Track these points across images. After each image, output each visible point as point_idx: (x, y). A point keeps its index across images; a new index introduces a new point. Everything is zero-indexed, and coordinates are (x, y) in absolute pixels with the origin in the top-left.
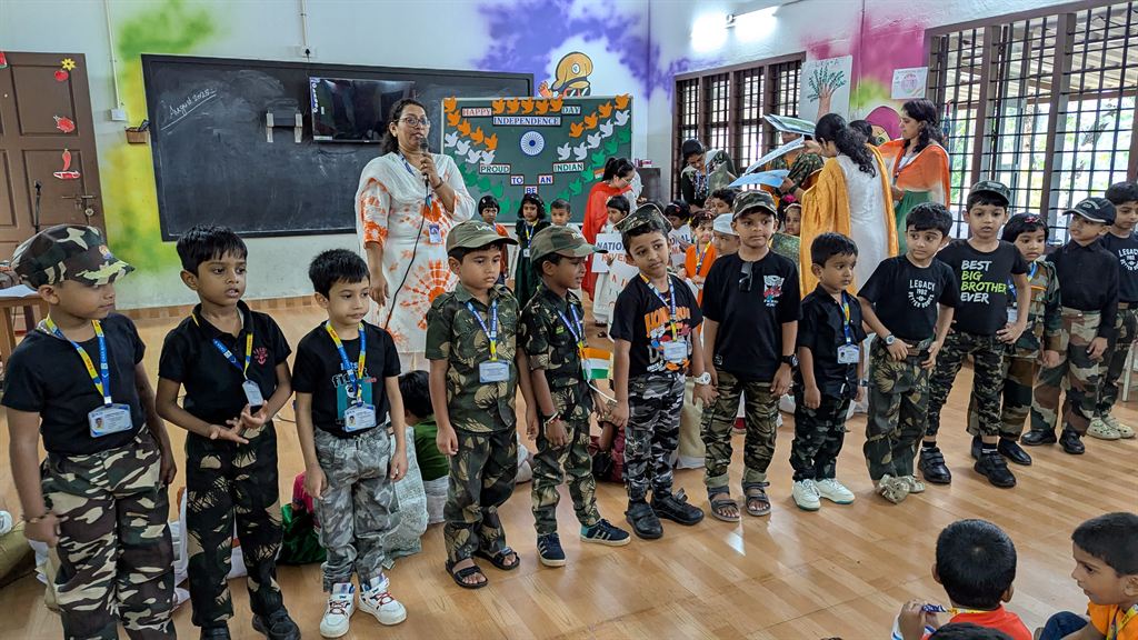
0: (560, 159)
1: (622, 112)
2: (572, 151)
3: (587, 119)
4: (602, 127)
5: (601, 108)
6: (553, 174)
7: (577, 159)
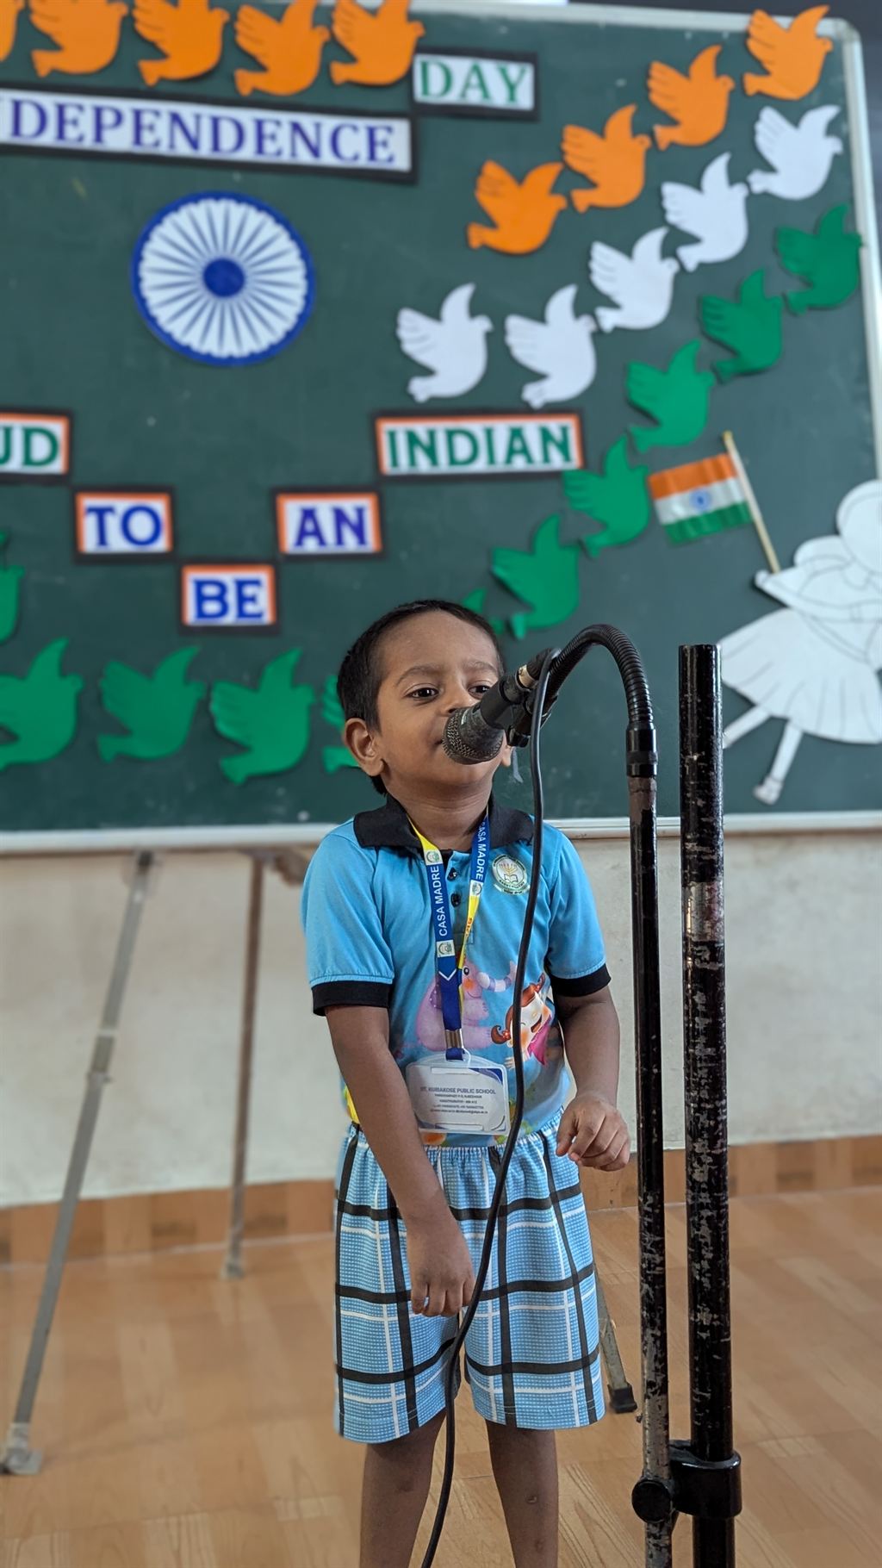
0: (421, 389)
1: (794, 112)
2: (496, 343)
3: (580, 146)
4: (677, 198)
5: (664, 84)
6: (379, 485)
7: (535, 394)
